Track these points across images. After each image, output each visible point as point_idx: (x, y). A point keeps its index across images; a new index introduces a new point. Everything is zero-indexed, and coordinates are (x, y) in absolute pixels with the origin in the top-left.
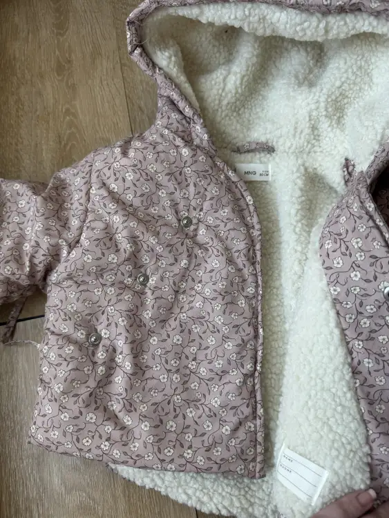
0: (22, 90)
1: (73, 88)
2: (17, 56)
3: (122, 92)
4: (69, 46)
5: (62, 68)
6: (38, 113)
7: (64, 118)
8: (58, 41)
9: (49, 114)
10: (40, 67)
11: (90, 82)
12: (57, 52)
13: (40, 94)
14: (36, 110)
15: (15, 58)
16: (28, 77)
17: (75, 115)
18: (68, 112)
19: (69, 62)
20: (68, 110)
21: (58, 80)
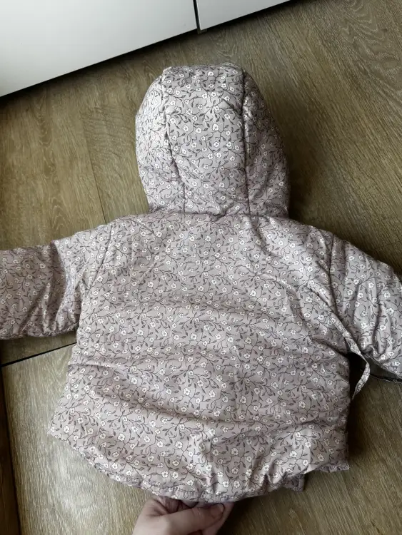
0: (21, 189)
1: (58, 184)
2: (15, 163)
3: (94, 184)
4: (53, 154)
5: (49, 170)
6: (33, 205)
7: (53, 207)
8: (45, 150)
9: (41, 205)
10: (32, 171)
11: (70, 179)
12: (45, 159)
13: (33, 190)
14: (32, 203)
15: (13, 165)
16: (24, 178)
17: (60, 204)
18: (55, 203)
19: (53, 165)
20: (55, 201)
21: (47, 180)
